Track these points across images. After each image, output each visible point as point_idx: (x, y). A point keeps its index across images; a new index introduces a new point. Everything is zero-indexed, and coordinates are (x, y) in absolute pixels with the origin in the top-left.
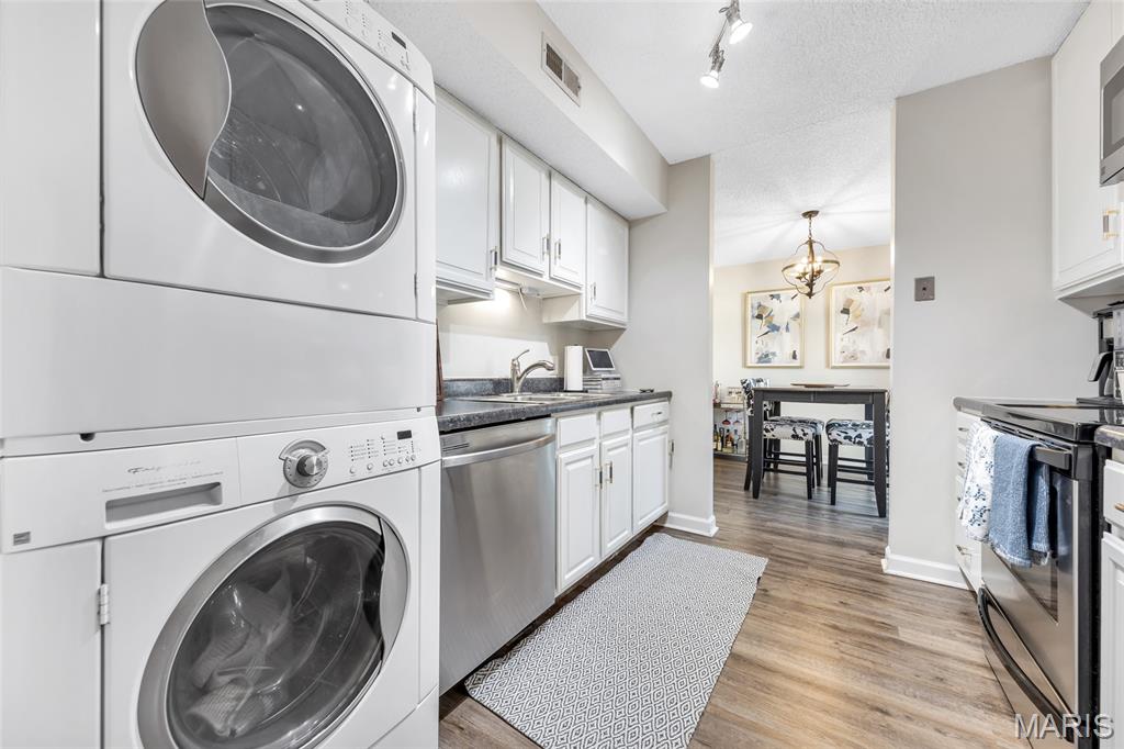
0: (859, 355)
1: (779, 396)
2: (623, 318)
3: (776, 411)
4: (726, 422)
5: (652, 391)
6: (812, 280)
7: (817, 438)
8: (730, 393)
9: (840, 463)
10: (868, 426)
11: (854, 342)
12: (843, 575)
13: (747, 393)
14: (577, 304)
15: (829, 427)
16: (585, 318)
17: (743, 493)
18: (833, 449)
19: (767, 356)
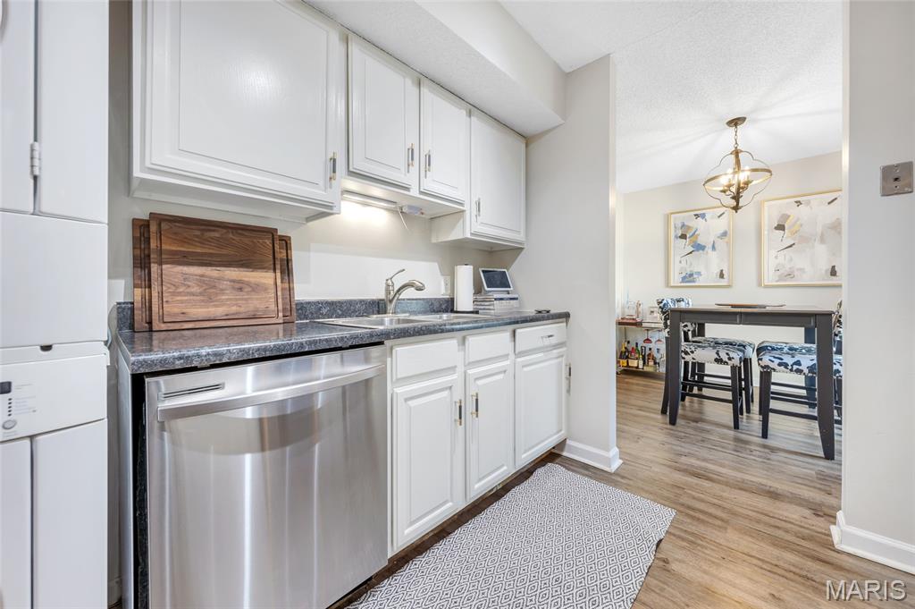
0: (796, 273)
1: (701, 318)
2: (519, 237)
3: (701, 332)
4: (648, 341)
5: (548, 312)
6: (738, 193)
7: (747, 362)
8: (652, 312)
9: (773, 388)
10: (809, 351)
11: (791, 260)
12: (774, 545)
13: (664, 313)
14: (461, 221)
15: (761, 350)
16: (469, 236)
17: (659, 417)
18: (766, 375)
19: (691, 275)
